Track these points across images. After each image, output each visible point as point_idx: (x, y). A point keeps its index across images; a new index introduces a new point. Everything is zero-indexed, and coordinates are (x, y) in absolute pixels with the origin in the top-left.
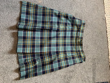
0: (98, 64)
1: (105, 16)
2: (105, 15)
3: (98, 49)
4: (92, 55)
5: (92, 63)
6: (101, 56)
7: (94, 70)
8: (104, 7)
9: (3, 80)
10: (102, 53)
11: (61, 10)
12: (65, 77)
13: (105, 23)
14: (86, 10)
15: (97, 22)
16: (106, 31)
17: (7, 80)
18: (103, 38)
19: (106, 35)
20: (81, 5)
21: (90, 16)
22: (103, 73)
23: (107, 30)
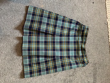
0: (99, 69)
1: (107, 21)
2: (107, 20)
3: (99, 54)
4: (93, 60)
5: (93, 68)
6: (102, 60)
7: (94, 75)
8: (106, 12)
9: (4, 81)
10: (103, 58)
11: (62, 14)
12: (65, 80)
13: (107, 28)
14: (87, 14)
15: (99, 27)
16: (107, 36)
17: (8, 81)
18: (105, 42)
19: (108, 40)
20: (83, 9)
21: (92, 21)
23: (109, 35)
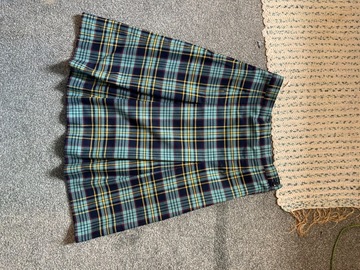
1: (265, 34)
2: (264, 31)
8: (259, 5)
13: (262, 57)
14: (196, 18)
22: (252, 216)
